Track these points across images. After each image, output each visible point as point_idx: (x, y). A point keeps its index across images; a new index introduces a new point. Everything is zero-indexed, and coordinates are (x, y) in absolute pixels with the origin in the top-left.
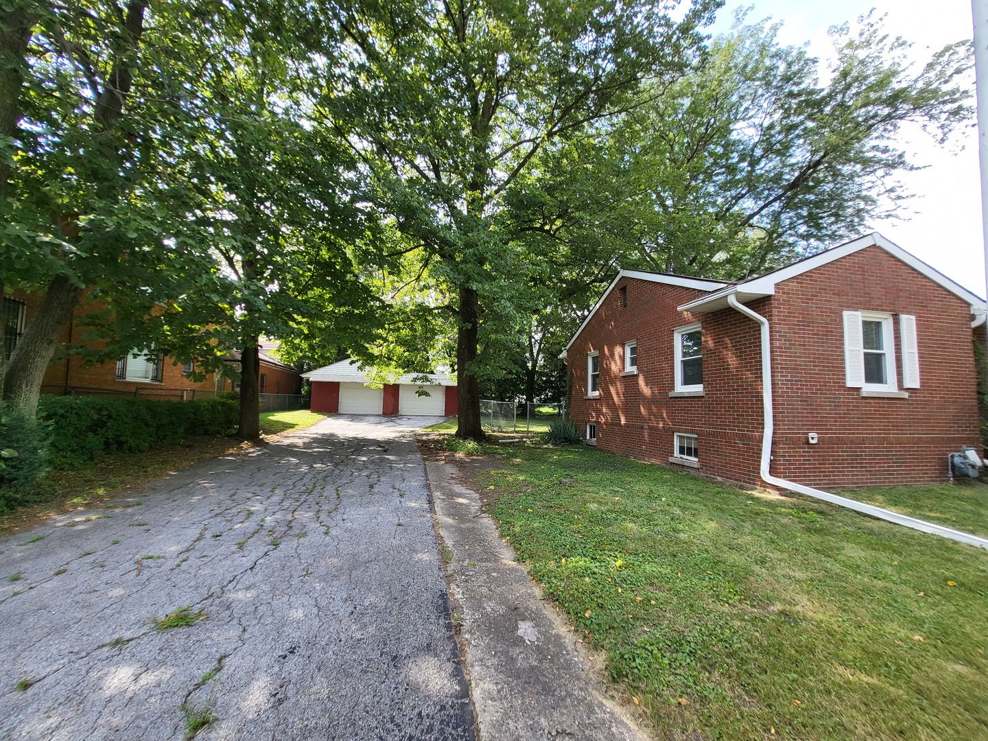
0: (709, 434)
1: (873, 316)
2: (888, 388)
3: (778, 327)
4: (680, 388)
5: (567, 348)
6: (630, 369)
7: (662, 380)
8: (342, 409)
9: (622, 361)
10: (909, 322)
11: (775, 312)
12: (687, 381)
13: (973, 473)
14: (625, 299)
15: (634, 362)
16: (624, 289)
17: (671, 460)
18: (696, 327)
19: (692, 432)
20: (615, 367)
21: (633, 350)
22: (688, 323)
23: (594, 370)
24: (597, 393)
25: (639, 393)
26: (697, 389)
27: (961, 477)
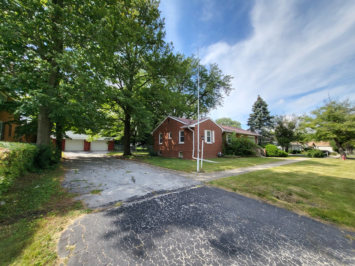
0: (185, 151)
1: (209, 131)
2: (210, 143)
3: (195, 133)
4: (180, 143)
5: (153, 131)
6: (170, 138)
7: (177, 141)
8: (66, 149)
9: (168, 136)
10: (213, 132)
11: (195, 130)
12: (181, 141)
13: (220, 156)
14: (169, 122)
15: (171, 136)
16: (169, 120)
17: (178, 157)
18: (183, 131)
19: (182, 151)
20: (166, 138)
21: (171, 134)
22: (182, 130)
23: (160, 138)
24: (161, 143)
25: (172, 143)
26: (183, 143)
27: (219, 157)
